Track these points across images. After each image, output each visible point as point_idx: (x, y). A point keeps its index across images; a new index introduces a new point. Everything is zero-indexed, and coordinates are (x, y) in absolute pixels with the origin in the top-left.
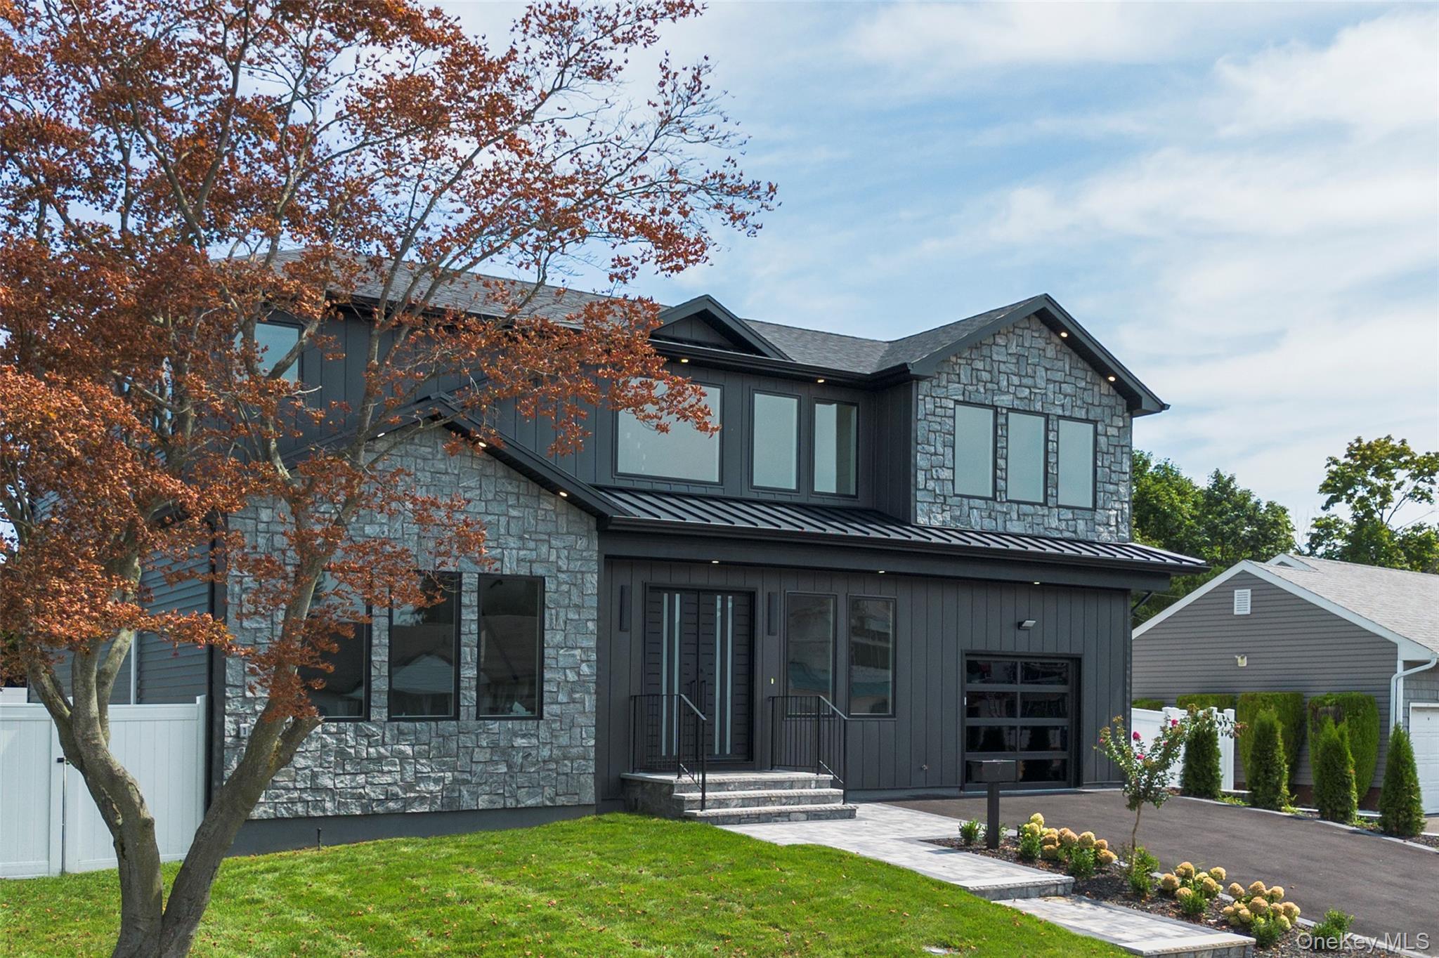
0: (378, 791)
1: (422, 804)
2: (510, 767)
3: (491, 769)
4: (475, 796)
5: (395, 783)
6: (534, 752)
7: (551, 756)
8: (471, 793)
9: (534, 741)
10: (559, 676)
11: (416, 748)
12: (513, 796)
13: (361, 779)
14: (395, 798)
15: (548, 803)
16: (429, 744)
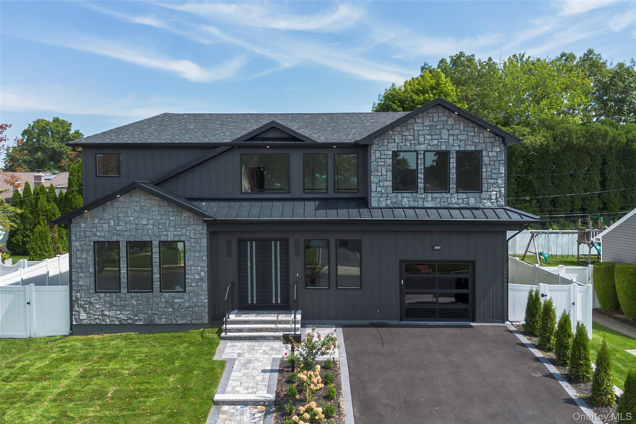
0: (124, 316)
1: (140, 321)
2: (173, 309)
3: (166, 310)
4: (160, 319)
5: (130, 314)
6: (183, 304)
7: (189, 306)
8: (159, 318)
9: (182, 300)
10: (192, 277)
11: (138, 302)
12: (174, 320)
13: (118, 312)
14: (130, 319)
15: (189, 323)
16: (142, 301)
